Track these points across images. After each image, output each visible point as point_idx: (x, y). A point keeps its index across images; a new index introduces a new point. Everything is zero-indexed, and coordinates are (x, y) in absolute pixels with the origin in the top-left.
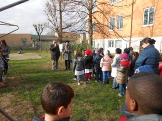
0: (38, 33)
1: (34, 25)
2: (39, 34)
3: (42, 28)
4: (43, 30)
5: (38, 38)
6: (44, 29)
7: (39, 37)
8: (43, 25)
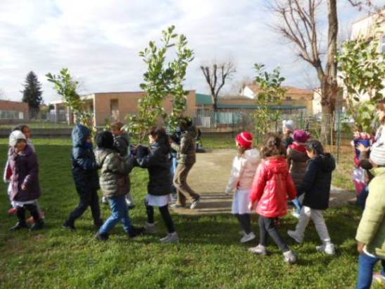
0: (213, 89)
1: (202, 68)
2: (215, 92)
3: (224, 74)
4: (226, 80)
5: (213, 102)
6: (227, 76)
7: (216, 100)
8: (226, 66)
